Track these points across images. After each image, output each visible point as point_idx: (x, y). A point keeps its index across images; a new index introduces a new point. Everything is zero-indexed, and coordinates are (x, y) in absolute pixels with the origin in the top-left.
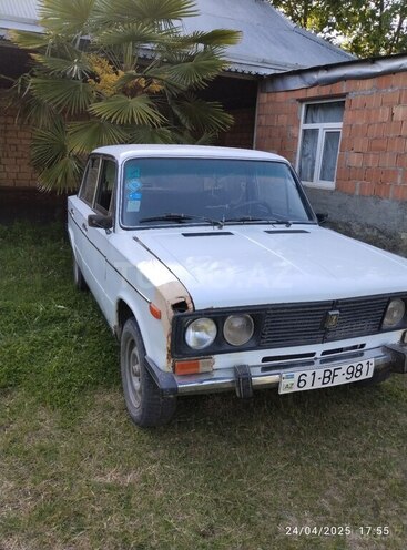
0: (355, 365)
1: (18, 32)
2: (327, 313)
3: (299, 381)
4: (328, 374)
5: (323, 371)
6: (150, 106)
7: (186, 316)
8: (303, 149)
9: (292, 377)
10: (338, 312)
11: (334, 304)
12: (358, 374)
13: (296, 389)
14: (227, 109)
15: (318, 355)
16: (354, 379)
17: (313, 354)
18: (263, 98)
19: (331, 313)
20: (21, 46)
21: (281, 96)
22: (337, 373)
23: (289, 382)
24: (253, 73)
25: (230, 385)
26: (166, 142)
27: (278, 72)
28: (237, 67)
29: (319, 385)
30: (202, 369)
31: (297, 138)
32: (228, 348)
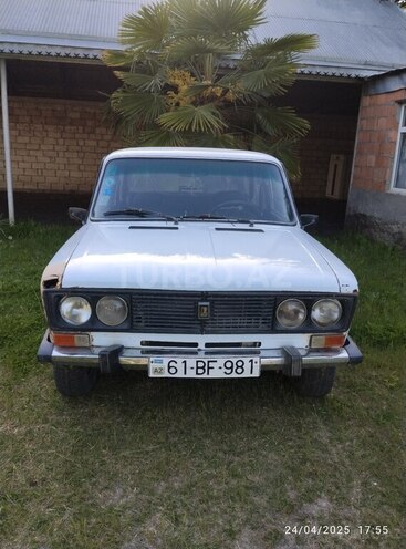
0: (234, 361)
1: (110, 51)
2: (196, 303)
3: (169, 367)
4: (201, 365)
5: (195, 360)
6: (213, 114)
7: (53, 292)
8: (401, 154)
9: (161, 362)
10: (208, 304)
11: (204, 295)
12: (240, 370)
13: (166, 375)
14: (300, 113)
15: (202, 346)
16: (234, 375)
17: (196, 345)
18: (366, 101)
19: (200, 304)
20: (110, 65)
21: (382, 99)
22: (211, 365)
23: (159, 367)
24: (353, 76)
25: (97, 361)
26: (228, 146)
27: (377, 73)
28: (334, 71)
29: (191, 374)
30: (77, 343)
31: (395, 143)
32: (101, 327)
